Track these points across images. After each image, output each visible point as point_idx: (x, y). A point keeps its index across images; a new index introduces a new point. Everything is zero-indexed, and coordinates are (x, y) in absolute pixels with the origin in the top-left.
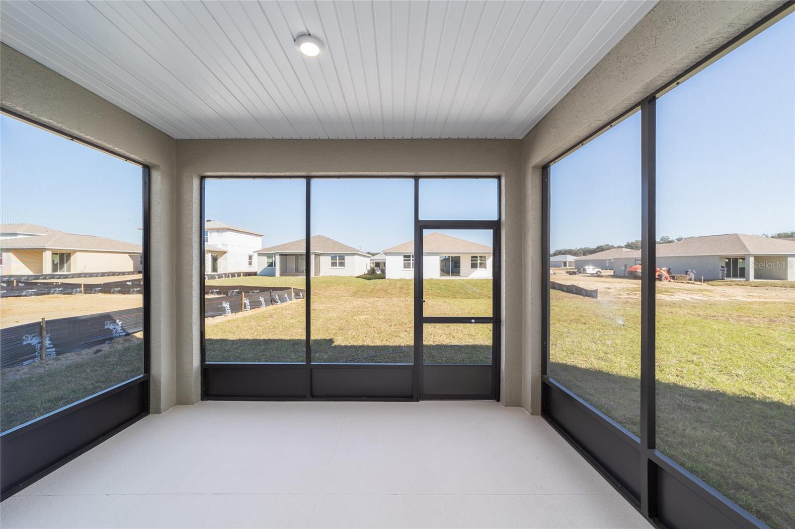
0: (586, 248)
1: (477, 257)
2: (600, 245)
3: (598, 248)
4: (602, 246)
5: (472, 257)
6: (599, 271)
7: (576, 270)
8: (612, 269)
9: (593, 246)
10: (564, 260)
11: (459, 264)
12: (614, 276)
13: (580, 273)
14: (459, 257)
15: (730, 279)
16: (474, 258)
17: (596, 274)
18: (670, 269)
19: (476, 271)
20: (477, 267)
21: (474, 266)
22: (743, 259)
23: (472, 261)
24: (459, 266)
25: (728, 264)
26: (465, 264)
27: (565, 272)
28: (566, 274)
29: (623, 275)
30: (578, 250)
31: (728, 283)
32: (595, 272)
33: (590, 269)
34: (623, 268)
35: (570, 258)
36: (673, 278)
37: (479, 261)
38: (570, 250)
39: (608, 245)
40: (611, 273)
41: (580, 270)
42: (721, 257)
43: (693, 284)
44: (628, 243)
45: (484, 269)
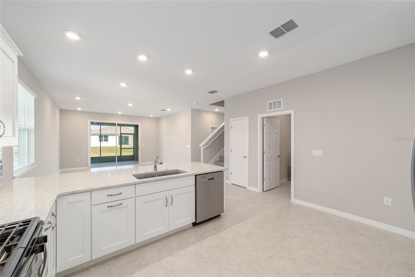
11: (128, 139)
24: (128, 140)
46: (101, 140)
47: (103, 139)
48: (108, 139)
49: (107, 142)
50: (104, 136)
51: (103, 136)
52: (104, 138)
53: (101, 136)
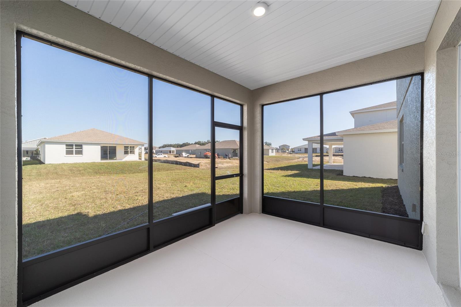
0: (178, 144)
1: (128, 147)
2: (184, 143)
3: (183, 144)
4: (185, 143)
5: (125, 147)
6: (188, 155)
7: (178, 155)
8: (195, 154)
9: (181, 143)
10: (170, 150)
11: (115, 151)
12: (196, 157)
13: (180, 156)
14: (115, 147)
15: (234, 157)
16: (126, 148)
17: (187, 157)
18: (218, 154)
19: (128, 156)
20: (129, 154)
21: (126, 153)
22: (237, 150)
23: (125, 149)
25: (233, 151)
26: (120, 151)
27: (173, 156)
28: (174, 157)
29: (199, 157)
30: (174, 145)
31: (234, 159)
32: (186, 156)
33: (184, 154)
34: (199, 154)
35: (172, 149)
36: (219, 157)
37: (129, 150)
38: (171, 144)
39: (187, 143)
40: (195, 156)
41: (180, 155)
42: (232, 149)
43: (226, 159)
44: (195, 142)
45: (134, 155)
46: (69, 153)
47: (73, 151)
48: (82, 151)
49: (81, 155)
50: (76, 145)
51: (74, 145)
52: (75, 148)
53: (69, 146)
